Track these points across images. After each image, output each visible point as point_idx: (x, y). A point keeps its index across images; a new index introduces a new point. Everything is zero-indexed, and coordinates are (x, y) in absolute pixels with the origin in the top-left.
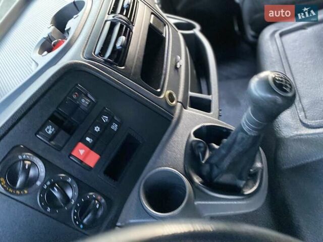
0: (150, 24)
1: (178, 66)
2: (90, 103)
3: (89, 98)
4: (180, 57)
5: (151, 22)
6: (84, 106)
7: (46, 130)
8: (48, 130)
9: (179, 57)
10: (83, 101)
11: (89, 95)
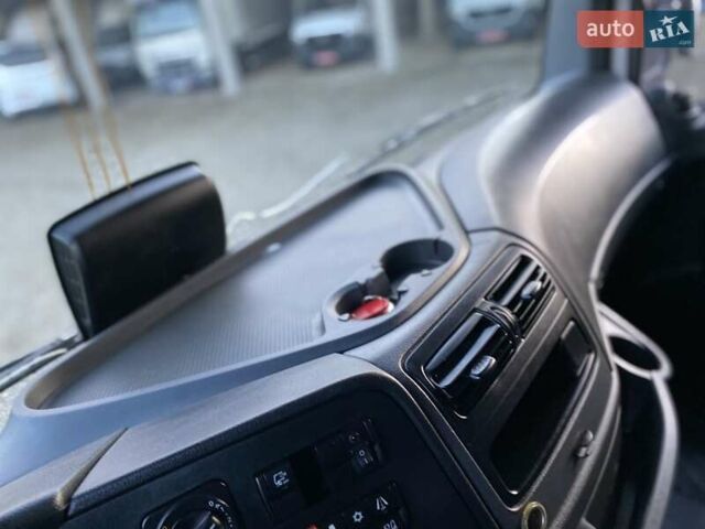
0: (560, 339)
1: (582, 454)
2: (370, 463)
3: (374, 454)
4: (594, 434)
5: (564, 336)
6: (358, 464)
7: (275, 476)
8: (278, 478)
9: (591, 435)
10: (362, 453)
11: (377, 448)
